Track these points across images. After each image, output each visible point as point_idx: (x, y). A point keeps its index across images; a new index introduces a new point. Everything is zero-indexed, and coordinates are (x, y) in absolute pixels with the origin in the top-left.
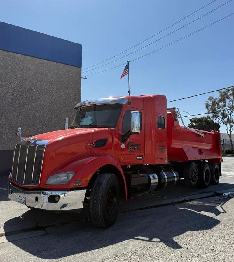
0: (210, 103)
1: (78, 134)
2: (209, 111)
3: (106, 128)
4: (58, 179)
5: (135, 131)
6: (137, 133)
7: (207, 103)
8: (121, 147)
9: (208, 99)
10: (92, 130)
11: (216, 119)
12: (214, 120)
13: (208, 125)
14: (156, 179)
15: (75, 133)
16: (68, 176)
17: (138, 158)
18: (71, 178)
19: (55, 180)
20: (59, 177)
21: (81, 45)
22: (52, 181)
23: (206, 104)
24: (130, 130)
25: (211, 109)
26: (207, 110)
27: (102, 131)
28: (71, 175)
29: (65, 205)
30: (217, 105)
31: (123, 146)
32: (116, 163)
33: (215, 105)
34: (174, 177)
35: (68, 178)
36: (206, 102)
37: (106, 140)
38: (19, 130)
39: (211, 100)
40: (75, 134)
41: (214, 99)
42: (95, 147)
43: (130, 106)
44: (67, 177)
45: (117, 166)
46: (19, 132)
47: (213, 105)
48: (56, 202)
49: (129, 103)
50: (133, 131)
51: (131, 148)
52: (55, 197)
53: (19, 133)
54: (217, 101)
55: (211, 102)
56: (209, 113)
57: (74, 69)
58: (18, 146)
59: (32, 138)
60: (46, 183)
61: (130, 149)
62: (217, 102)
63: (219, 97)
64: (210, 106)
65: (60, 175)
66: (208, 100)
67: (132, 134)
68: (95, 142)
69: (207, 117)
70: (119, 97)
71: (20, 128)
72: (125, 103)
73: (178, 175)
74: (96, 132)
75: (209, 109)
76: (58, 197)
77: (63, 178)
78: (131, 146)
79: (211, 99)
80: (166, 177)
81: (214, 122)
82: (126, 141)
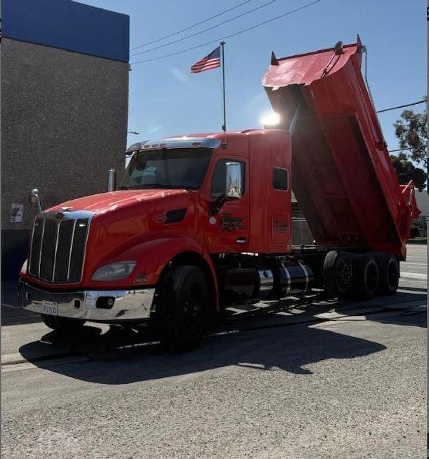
0: (406, 124)
1: (138, 201)
2: (403, 142)
3: (185, 191)
4: (111, 273)
5: (233, 195)
6: (237, 199)
7: (399, 124)
8: (209, 222)
9: (402, 116)
10: (162, 193)
11: (419, 161)
12: (415, 164)
13: (401, 174)
14: (270, 278)
15: (134, 199)
16: (127, 268)
17: (238, 241)
18: (131, 270)
19: (106, 274)
20: (112, 270)
21: (128, 17)
22: (101, 275)
23: (395, 126)
24: (224, 194)
25: (409, 137)
26: (399, 140)
27: (177, 196)
28: (132, 266)
29: (122, 312)
30: (420, 129)
31: (213, 221)
32: (200, 248)
33: (417, 130)
34: (305, 277)
35: (127, 271)
36: (398, 122)
37: (185, 210)
38: (36, 193)
39: (407, 118)
40: (134, 201)
41: (416, 117)
42: (166, 222)
43: (225, 152)
44: (124, 269)
45: (203, 252)
46: (35, 196)
47: (411, 130)
48: (110, 307)
49: (223, 147)
50: (229, 194)
51: (225, 223)
52: (107, 300)
53: (35, 198)
54: (421, 121)
55: (409, 123)
56: (403, 147)
57: (115, 65)
58: (39, 221)
59: (65, 208)
60: (93, 279)
61: (225, 225)
62: (421, 123)
63: (425, 112)
64: (404, 131)
65: (114, 266)
66: (401, 119)
67: (227, 201)
68: (167, 215)
69: (398, 156)
70: (206, 136)
71: (36, 190)
72: (216, 146)
73: (312, 274)
74: (167, 198)
75: (404, 138)
76: (111, 300)
77: (118, 270)
78: (227, 220)
79: (407, 115)
80: (288, 276)
81: (414, 167)
82: (217, 213)
